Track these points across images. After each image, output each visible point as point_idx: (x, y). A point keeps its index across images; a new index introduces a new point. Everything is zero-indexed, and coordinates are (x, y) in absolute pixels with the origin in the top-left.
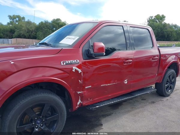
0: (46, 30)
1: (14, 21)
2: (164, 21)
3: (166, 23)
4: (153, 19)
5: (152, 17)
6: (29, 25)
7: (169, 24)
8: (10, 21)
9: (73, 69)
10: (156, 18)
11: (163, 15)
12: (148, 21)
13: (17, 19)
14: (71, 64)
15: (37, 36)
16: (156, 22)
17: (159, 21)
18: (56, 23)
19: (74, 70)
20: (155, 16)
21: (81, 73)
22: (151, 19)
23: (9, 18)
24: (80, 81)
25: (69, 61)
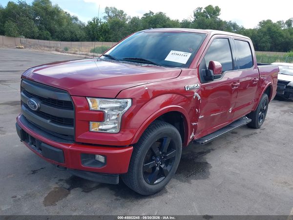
0: (23, 18)
2: (218, 17)
3: (221, 21)
4: (202, 11)
5: (201, 9)
7: (225, 22)
9: (194, 95)
10: (207, 11)
11: (217, 7)
12: (195, 15)
14: (193, 89)
15: (5, 29)
16: (207, 17)
17: (211, 16)
18: (43, 8)
19: (194, 97)
20: (206, 8)
22: (199, 11)
24: (197, 110)
25: (191, 86)
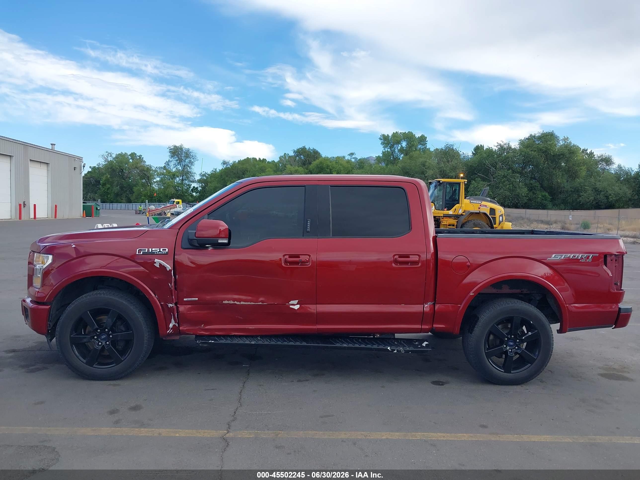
0: (502, 173)
1: (393, 152)
6: (448, 161)
8: (383, 153)
9: (155, 263)
13: (404, 144)
14: (152, 253)
19: (157, 265)
21: (170, 270)
23: (382, 143)
24: (170, 284)
25: (150, 249)
